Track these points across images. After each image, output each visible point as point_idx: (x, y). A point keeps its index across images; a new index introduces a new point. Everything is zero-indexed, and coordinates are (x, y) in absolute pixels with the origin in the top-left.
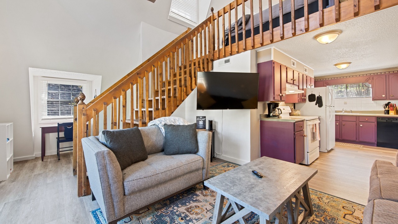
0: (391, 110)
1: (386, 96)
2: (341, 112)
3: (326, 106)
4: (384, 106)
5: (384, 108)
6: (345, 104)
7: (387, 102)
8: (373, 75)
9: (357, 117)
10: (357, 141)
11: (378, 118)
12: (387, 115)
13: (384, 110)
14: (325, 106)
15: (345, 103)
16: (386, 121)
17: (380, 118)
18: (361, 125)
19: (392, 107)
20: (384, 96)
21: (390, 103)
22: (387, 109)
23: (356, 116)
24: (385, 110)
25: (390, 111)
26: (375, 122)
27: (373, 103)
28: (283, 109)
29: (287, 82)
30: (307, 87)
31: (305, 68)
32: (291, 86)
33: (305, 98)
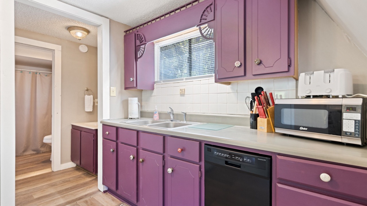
1: (244, 63)
4: (252, 102)
5: (251, 108)
15: (182, 94)
16: (226, 163)
20: (237, 64)
21: (262, 89)
22: (254, 111)
24: (251, 115)
25: (259, 120)
26: (200, 160)
27: (231, 91)
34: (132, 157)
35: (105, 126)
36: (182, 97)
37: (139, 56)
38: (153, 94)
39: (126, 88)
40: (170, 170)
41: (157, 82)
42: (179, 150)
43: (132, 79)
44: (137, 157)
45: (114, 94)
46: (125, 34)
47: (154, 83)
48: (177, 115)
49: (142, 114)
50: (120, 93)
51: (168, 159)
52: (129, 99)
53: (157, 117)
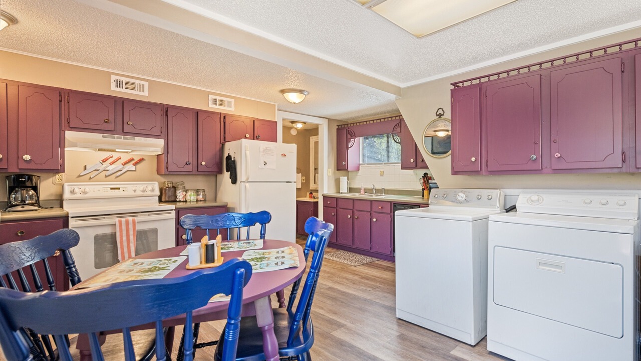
1: (416, 161)
10: (372, 250)
11: (394, 205)
14: (239, 182)
15: (382, 174)
21: (427, 174)
25: (425, 191)
26: (391, 212)
27: (413, 174)
28: (111, 189)
29: (69, 125)
30: (226, 140)
31: (218, 98)
32: (103, 137)
33: (203, 163)
34: (349, 216)
35: (326, 198)
36: (382, 177)
37: (349, 146)
38: (359, 174)
39: (338, 170)
40: (375, 220)
41: (362, 164)
42: (380, 207)
43: (344, 163)
44: (353, 217)
45: (330, 174)
46: (337, 127)
47: (360, 165)
48: (378, 190)
49: (351, 190)
50: (334, 173)
51: (374, 214)
52: (341, 177)
53: (362, 192)
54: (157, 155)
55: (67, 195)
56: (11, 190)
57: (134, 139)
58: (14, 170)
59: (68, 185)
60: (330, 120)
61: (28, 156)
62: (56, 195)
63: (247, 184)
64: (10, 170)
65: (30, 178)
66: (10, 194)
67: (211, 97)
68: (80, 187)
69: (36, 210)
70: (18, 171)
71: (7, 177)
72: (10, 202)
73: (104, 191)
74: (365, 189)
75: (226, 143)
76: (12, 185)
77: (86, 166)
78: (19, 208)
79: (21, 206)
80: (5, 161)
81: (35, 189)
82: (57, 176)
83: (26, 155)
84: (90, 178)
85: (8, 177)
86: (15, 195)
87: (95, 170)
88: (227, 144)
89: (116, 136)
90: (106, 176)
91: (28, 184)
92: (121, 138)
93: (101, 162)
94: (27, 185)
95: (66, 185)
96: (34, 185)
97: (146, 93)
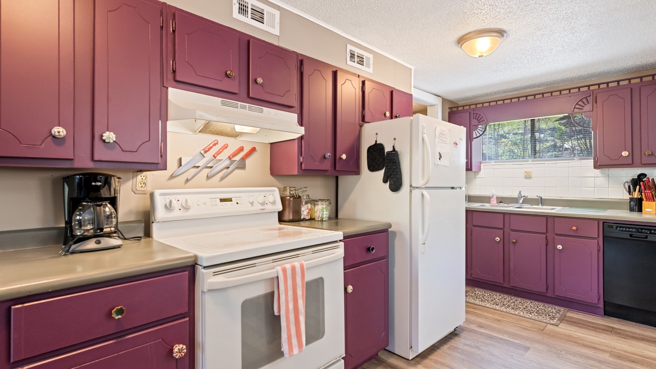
0: (648, 199)
1: (632, 153)
2: (514, 200)
3: (411, 186)
4: (629, 187)
5: (630, 192)
6: (526, 177)
7: (634, 172)
8: (595, 90)
9: (549, 219)
10: (550, 294)
11: (607, 225)
12: (634, 217)
13: (627, 197)
14: (409, 188)
15: (528, 177)
16: (631, 235)
17: (612, 227)
18: (560, 247)
19: (650, 188)
20: (625, 154)
21: (645, 175)
22: (636, 195)
23: (547, 217)
24: (631, 199)
25: (645, 203)
26: (599, 236)
28: (222, 200)
29: (174, 77)
30: (366, 120)
31: (357, 51)
32: (223, 104)
33: (344, 157)
34: (498, 239)
38: (479, 176)
46: (449, 110)
47: (481, 162)
48: (529, 199)
53: (494, 201)
54: (271, 144)
55: (160, 213)
56: (75, 205)
57: (262, 111)
58: (84, 162)
59: (162, 195)
60: (444, 101)
61: (112, 133)
62: (138, 213)
63: (425, 192)
64: (77, 164)
65: (107, 180)
66: (71, 213)
67: (350, 47)
68: (179, 197)
69: (119, 247)
70: (88, 165)
71: (68, 179)
72: (72, 231)
73: (213, 205)
74: (497, 198)
75: (366, 125)
76: (75, 195)
77: (180, 159)
78: (91, 244)
79: (95, 240)
80: (70, 142)
81: (113, 201)
82: (140, 177)
83: (108, 133)
84: (187, 180)
85: (68, 177)
86: (80, 215)
87: (195, 167)
88: (366, 127)
89: (239, 103)
90: (208, 177)
91: (104, 193)
92: (244, 108)
93: (202, 152)
94: (103, 196)
95: (157, 193)
96: (113, 195)
97: (276, 32)
